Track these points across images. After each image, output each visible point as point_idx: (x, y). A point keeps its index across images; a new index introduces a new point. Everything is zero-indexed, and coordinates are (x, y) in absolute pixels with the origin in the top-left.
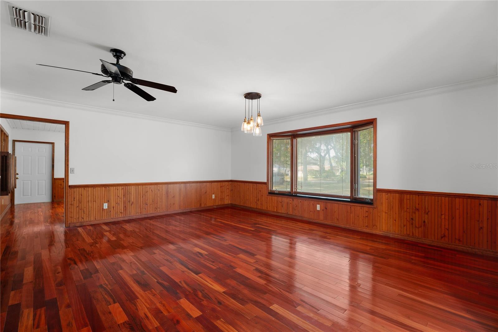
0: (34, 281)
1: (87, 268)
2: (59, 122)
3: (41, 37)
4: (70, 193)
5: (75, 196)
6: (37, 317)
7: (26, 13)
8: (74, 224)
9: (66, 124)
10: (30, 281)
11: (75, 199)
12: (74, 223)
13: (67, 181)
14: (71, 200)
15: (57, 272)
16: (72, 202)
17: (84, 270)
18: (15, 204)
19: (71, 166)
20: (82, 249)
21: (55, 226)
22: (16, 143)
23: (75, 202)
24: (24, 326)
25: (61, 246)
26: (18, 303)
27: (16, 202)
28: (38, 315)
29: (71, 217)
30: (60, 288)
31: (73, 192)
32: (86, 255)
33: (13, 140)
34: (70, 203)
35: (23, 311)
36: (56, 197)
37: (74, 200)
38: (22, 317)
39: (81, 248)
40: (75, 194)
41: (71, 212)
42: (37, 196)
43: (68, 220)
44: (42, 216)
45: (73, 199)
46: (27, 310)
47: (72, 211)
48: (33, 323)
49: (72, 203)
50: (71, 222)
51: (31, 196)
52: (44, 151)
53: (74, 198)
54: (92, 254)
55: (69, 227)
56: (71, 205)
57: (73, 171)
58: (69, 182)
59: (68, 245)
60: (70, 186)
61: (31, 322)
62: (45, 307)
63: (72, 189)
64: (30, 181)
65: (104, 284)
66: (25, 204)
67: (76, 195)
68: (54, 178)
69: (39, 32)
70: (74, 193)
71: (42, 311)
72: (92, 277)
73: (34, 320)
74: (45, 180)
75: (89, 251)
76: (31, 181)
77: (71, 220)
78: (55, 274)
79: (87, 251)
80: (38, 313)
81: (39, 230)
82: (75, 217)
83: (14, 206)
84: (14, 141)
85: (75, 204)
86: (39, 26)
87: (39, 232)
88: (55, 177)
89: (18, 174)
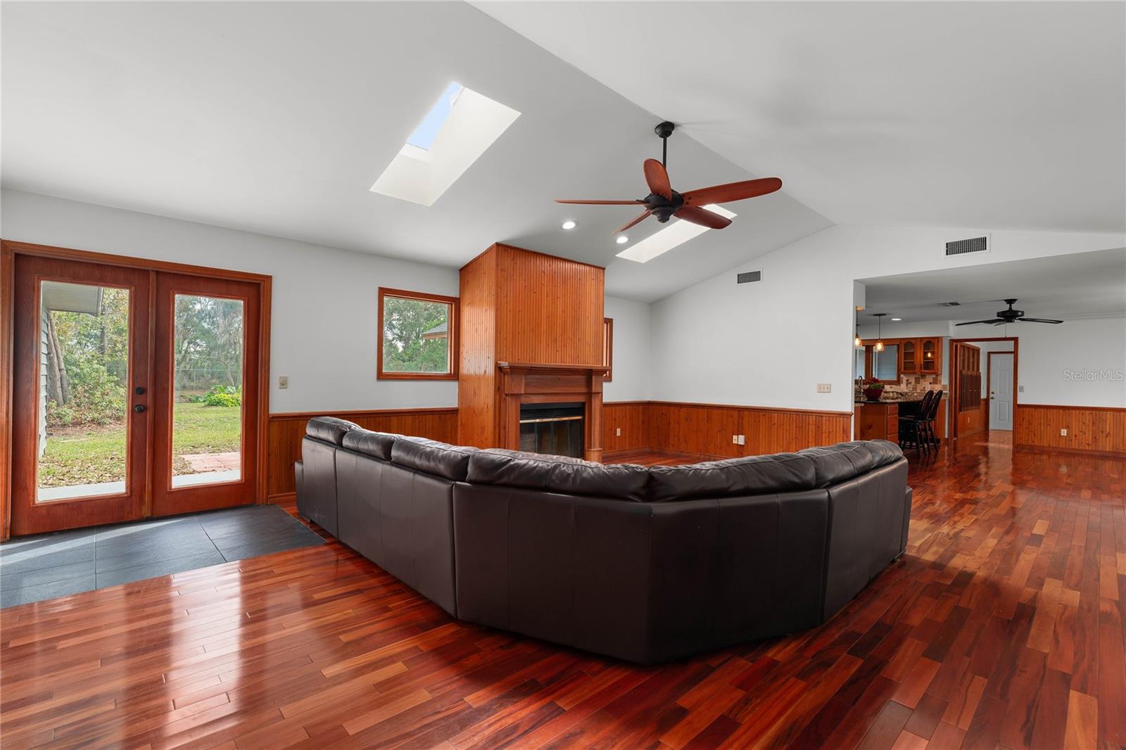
2: (1008, 339)
4: (1019, 413)
9: (1015, 340)
11: (1024, 420)
12: (1022, 445)
18: (989, 429)
22: (992, 355)
23: (1024, 423)
27: (991, 427)
29: (1020, 438)
31: (1021, 415)
34: (1018, 423)
43: (1016, 441)
45: (1021, 419)
47: (1021, 432)
50: (1020, 443)
52: (1009, 362)
56: (1019, 426)
57: (1022, 389)
58: (1017, 401)
60: (1018, 407)
63: (1021, 411)
67: (1025, 416)
70: (1023, 413)
77: (1019, 441)
82: (1024, 439)
83: (989, 431)
89: (993, 393)
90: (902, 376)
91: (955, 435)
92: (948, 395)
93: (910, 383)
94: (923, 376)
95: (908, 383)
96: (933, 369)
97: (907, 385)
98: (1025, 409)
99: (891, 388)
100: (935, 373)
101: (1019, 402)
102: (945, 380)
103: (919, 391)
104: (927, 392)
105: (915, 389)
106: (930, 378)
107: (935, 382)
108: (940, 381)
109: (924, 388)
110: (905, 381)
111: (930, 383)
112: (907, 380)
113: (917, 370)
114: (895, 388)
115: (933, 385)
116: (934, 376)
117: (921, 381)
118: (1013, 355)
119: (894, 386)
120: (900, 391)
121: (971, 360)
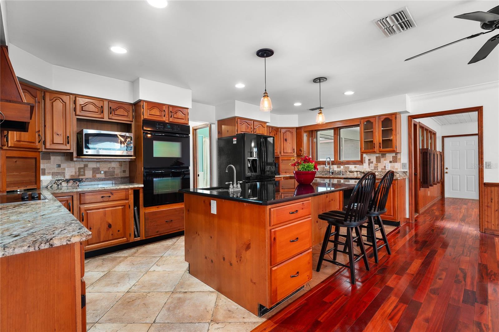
0: (415, 275)
1: (475, 291)
2: (471, 110)
3: (410, 31)
4: (486, 193)
5: (493, 196)
6: (396, 310)
7: (388, 19)
8: (492, 232)
9: (479, 110)
10: (412, 273)
11: (493, 201)
12: (491, 230)
13: (482, 178)
14: (487, 201)
15: (440, 277)
16: (488, 203)
17: (469, 291)
18: (445, 197)
19: (486, 159)
20: (483, 265)
21: (469, 227)
22: (446, 139)
23: (493, 204)
24: (384, 310)
25: (462, 252)
26: (393, 287)
27: (447, 195)
28: (398, 308)
29: (488, 222)
30: (432, 295)
31: (489, 192)
32: (483, 275)
34: (486, 204)
35: (391, 296)
37: (491, 202)
38: (387, 301)
39: (483, 263)
40: (493, 194)
41: (488, 216)
42: (466, 192)
43: (484, 225)
44: (462, 214)
45: (489, 200)
46: (394, 298)
47: (489, 214)
48: (390, 313)
49: (489, 205)
50: (488, 227)
51: (460, 191)
52: (473, 144)
53: (492, 199)
54: (493, 276)
55: (485, 233)
56: (488, 206)
58: (483, 178)
59: (470, 254)
60: (485, 184)
61: (389, 311)
62: (408, 306)
63: (489, 188)
64: (459, 176)
65: (484, 325)
66: (453, 198)
67: (495, 195)
69: (407, 28)
70: (491, 192)
71: (403, 307)
72: (474, 306)
73: (393, 310)
74: (475, 176)
75: (492, 271)
77: (488, 225)
78: (437, 278)
79: (489, 271)
80: (399, 306)
81: (450, 228)
82: (493, 223)
83: (444, 199)
84: (443, 138)
85: (493, 207)
86: (403, 22)
87: (450, 229)
89: (447, 169)
90: (364, 155)
91: (417, 211)
92: (408, 174)
93: (372, 162)
94: (384, 155)
95: (370, 162)
96: (392, 147)
97: (369, 165)
98: (493, 188)
99: (355, 167)
100: (393, 151)
101: (486, 181)
102: (404, 157)
103: (380, 170)
104: (387, 171)
105: (376, 168)
106: (390, 156)
107: (395, 160)
108: (400, 159)
109: (385, 167)
110: (367, 161)
111: (391, 162)
112: (369, 160)
113: (377, 149)
114: (359, 168)
115: (393, 164)
116: (394, 155)
117: (382, 160)
118: (477, 137)
119: (358, 166)
120: (363, 171)
121: (430, 142)
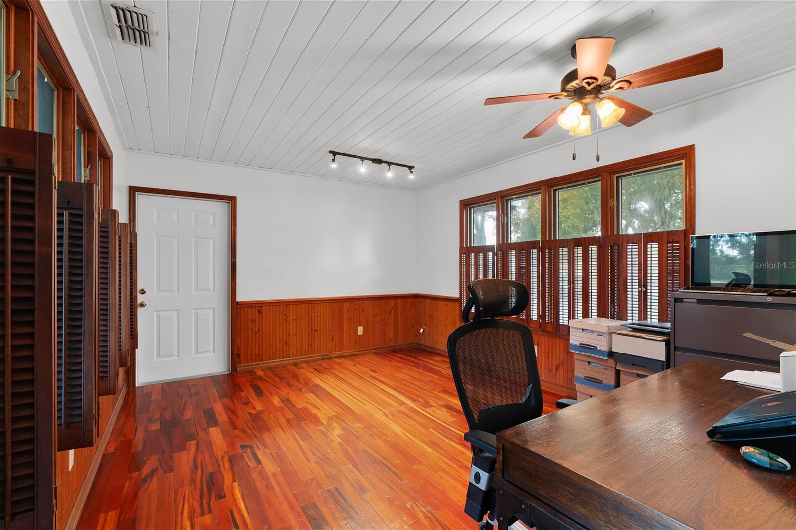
33: (130, 187)
36: (242, 356)
51: (179, 357)
64: (175, 314)
68: (237, 303)
74: (214, 309)
76: (178, 311)
84: (133, 191)
88: (239, 298)
